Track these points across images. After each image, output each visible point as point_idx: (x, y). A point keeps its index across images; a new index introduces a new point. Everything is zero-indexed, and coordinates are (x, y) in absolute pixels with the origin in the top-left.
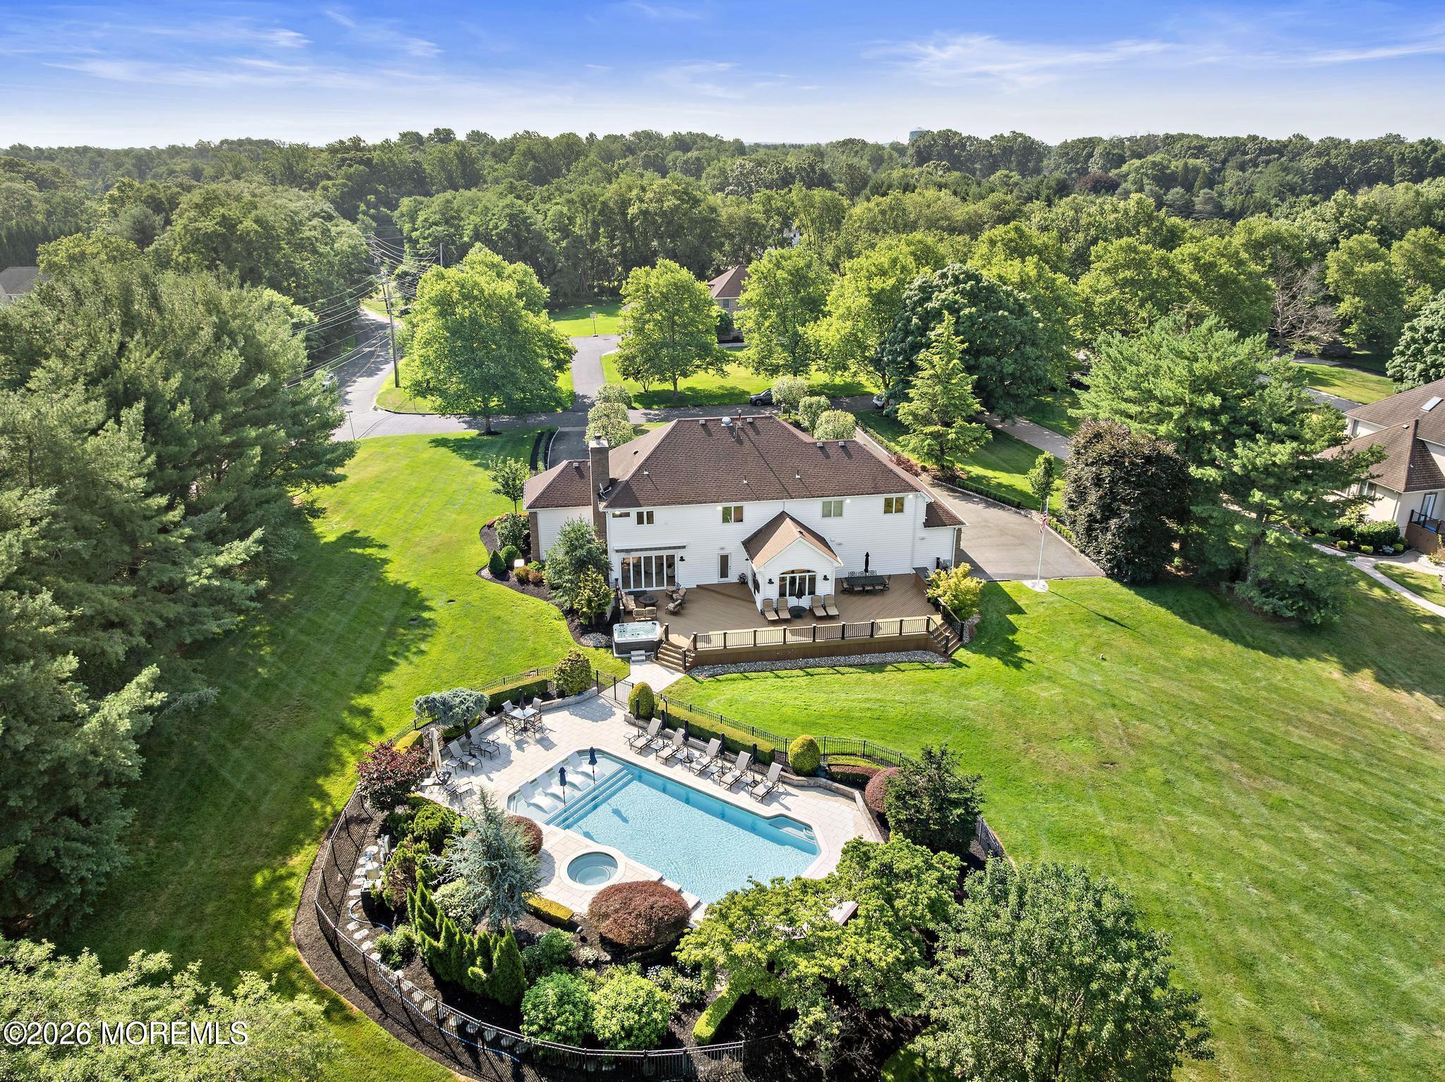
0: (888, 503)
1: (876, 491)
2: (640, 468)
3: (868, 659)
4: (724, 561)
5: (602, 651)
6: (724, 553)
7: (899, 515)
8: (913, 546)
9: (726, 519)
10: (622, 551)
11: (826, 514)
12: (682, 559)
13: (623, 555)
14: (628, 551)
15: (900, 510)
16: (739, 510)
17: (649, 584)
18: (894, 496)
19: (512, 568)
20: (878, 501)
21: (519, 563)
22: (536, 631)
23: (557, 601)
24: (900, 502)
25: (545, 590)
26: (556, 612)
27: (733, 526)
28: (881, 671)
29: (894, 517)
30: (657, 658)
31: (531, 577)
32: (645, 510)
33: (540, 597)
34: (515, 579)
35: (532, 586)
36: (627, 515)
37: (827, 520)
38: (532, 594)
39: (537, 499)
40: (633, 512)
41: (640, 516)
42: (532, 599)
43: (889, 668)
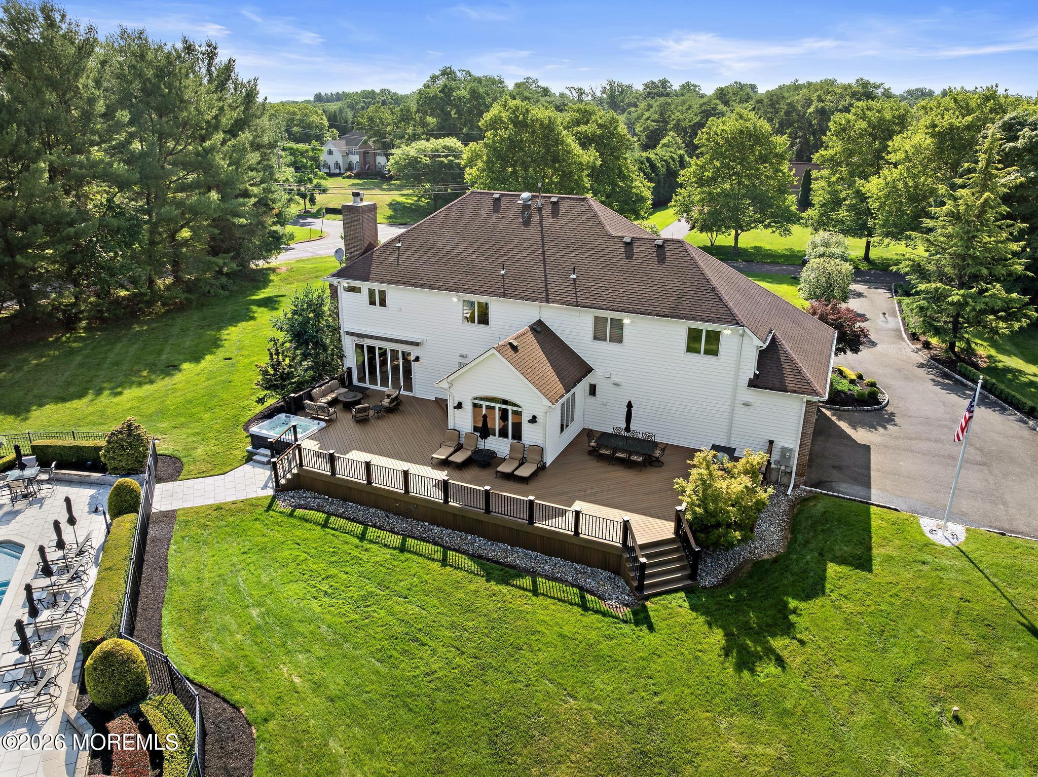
0: (694, 337)
1: (674, 314)
3: (496, 551)
7: (710, 359)
8: (732, 413)
10: (353, 334)
11: (598, 336)
12: (418, 359)
13: (355, 340)
15: (713, 351)
16: (484, 307)
18: (705, 326)
20: (678, 330)
24: (714, 337)
27: (480, 329)
28: (505, 581)
29: (701, 360)
32: (376, 286)
36: (359, 290)
37: (599, 345)
40: (365, 286)
43: (527, 582)
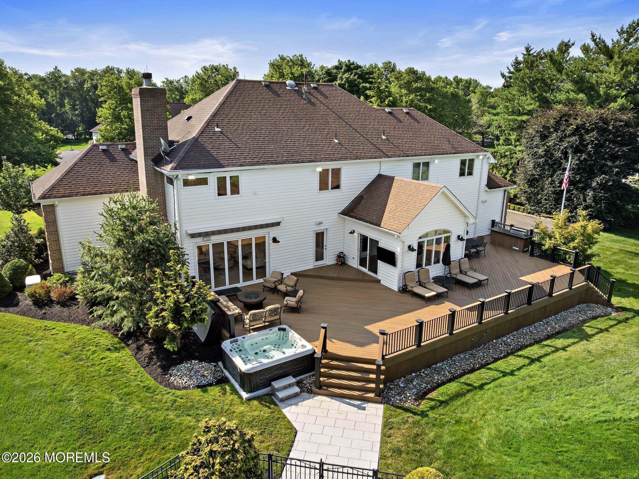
0: (463, 165)
1: (456, 151)
2: (209, 124)
4: (320, 237)
5: (215, 391)
6: (320, 229)
7: (470, 178)
9: (323, 186)
10: (199, 235)
11: (415, 177)
12: (275, 240)
13: (200, 241)
14: (206, 235)
15: (471, 172)
16: (337, 173)
17: (234, 279)
18: (468, 157)
19: (22, 287)
20: (457, 162)
21: (33, 280)
22: (80, 378)
23: (107, 321)
24: (471, 163)
25: (81, 308)
26: (107, 339)
27: (330, 194)
29: (466, 180)
30: (320, 386)
31: (54, 296)
32: (228, 173)
33: (74, 321)
34: (29, 302)
35: (57, 308)
36: (203, 182)
38: (60, 319)
39: (53, 187)
40: (213, 176)
41: (221, 182)
42: (61, 325)
